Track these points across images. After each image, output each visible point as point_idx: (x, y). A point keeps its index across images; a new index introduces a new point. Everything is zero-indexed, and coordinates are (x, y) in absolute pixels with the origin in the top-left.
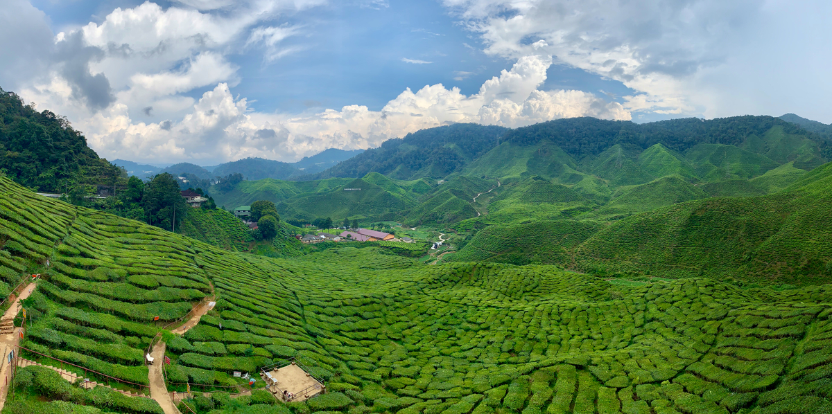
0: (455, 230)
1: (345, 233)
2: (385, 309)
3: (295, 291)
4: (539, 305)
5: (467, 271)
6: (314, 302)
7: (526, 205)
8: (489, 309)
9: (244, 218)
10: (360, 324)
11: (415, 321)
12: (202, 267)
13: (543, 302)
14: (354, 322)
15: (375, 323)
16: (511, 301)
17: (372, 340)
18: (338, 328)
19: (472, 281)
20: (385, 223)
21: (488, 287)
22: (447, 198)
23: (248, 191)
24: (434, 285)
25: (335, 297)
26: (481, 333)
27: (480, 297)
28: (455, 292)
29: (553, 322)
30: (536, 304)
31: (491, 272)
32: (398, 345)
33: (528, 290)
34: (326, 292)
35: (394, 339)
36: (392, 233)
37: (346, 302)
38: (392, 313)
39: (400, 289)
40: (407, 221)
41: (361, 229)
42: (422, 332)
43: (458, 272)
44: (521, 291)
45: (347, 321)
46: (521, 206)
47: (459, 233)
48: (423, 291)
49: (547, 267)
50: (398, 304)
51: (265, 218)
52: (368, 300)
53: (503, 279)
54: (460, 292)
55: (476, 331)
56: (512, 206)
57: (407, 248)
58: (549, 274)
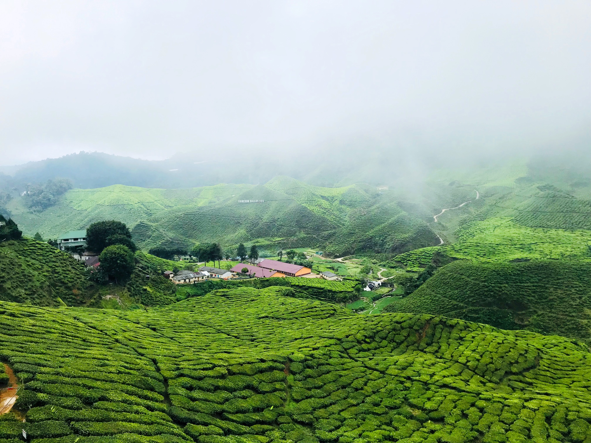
0: (401, 264)
1: (238, 266)
2: (290, 378)
3: (157, 357)
5: (415, 327)
6: (186, 372)
8: (445, 390)
9: (77, 250)
10: (255, 400)
11: (333, 397)
14: (244, 398)
15: (274, 399)
16: (484, 384)
17: (269, 423)
18: (219, 407)
19: (423, 344)
20: (298, 251)
21: (447, 356)
24: (365, 346)
25: (216, 362)
27: (432, 370)
28: (396, 358)
32: (306, 431)
34: (204, 356)
35: (302, 423)
36: (309, 266)
37: (235, 369)
38: (300, 384)
39: (314, 349)
40: (330, 248)
41: (262, 260)
42: (344, 414)
43: (402, 328)
45: (235, 397)
46: (513, 232)
47: (409, 269)
48: (348, 354)
50: (309, 371)
51: (112, 248)
52: (266, 365)
54: (402, 359)
55: (422, 422)
57: (329, 288)
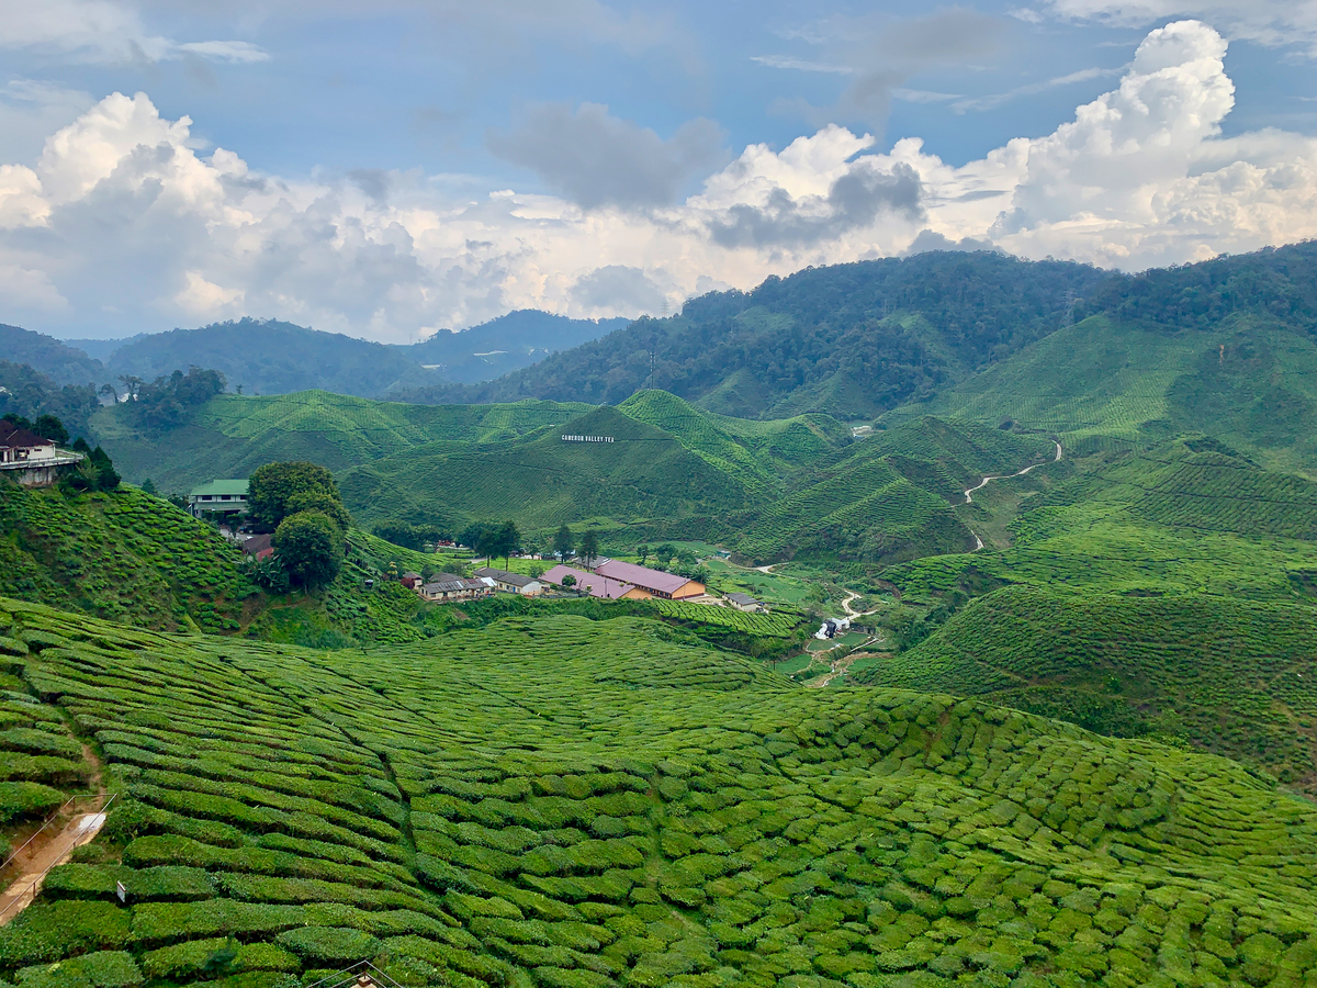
0: (894, 585)
1: (556, 573)
2: (658, 811)
3: (387, 749)
4: (1159, 885)
5: (921, 719)
6: (446, 784)
7: (1151, 532)
8: (981, 854)
9: (227, 519)
10: (582, 851)
11: (748, 856)
12: (52, 699)
13: (1176, 880)
14: (564, 845)
15: (626, 850)
16: (1059, 846)
17: (614, 902)
18: (513, 862)
19: (935, 757)
20: (680, 546)
21: (986, 783)
22: (879, 483)
23: (244, 429)
24: (813, 752)
25: (511, 769)
26: (946, 926)
27: (954, 811)
28: (876, 780)
29: (1204, 957)
30: (1150, 878)
31: (1001, 738)
32: (690, 924)
33: (1125, 822)
34: (486, 753)
35: (682, 906)
36: (699, 579)
37: (544, 783)
38: (679, 824)
39: (710, 752)
40: (747, 544)
41: (605, 562)
42: (767, 892)
43: (894, 719)
44: (1099, 823)
45: (545, 842)
46: (1130, 534)
47: (907, 597)
48: (778, 766)
49: (1208, 761)
50: (698, 798)
51: (300, 519)
52: (612, 779)
53: (1038, 768)
54: (891, 784)
55: (932, 918)
56: (1098, 530)
57: (741, 627)
58: (1210, 787)
